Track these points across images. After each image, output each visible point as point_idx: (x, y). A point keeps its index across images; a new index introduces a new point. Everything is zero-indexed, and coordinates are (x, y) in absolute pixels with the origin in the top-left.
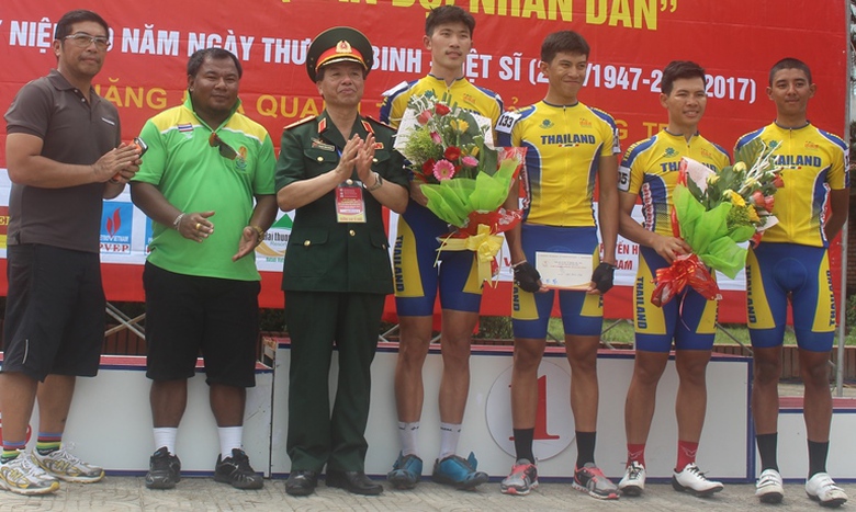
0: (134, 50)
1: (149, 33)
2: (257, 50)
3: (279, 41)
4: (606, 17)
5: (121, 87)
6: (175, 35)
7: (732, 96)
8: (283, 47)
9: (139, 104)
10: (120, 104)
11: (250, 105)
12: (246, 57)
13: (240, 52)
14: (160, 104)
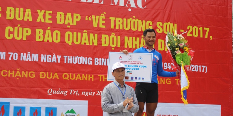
0: (24, 60)
1: (29, 55)
2: (62, 60)
3: (69, 57)
4: (164, 48)
5: (21, 71)
6: (37, 55)
7: (200, 71)
8: (70, 58)
9: (26, 76)
10: (20, 77)
11: (60, 76)
12: (59, 62)
13: (57, 60)
14: (33, 76)
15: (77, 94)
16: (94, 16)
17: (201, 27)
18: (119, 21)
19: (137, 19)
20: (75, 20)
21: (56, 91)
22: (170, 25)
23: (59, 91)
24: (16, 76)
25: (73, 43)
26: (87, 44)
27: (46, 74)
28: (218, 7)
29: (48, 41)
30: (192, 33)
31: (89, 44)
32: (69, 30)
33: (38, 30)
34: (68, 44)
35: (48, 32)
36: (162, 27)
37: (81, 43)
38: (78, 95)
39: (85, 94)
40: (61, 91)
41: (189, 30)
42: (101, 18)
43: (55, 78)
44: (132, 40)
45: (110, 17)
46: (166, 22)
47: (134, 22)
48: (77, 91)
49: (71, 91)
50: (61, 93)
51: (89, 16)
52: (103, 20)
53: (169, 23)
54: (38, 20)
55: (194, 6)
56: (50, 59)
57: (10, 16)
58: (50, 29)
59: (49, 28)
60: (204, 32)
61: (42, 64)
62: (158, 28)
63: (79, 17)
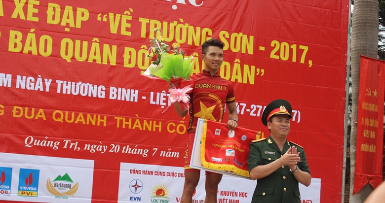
2: (53, 87)
3: (65, 82)
4: (229, 77)
6: (9, 76)
8: (67, 85)
11: (49, 115)
12: (47, 90)
13: (44, 87)
14: (1, 112)
15: (75, 148)
16: (113, 14)
17: (295, 44)
18: (156, 26)
19: (186, 24)
20: (80, 19)
21: (39, 141)
22: (242, 38)
23: (45, 142)
25: (73, 58)
26: (97, 62)
27: (24, 110)
28: (326, 11)
29: (30, 53)
30: (278, 53)
31: (102, 62)
32: (67, 35)
33: (12, 33)
34: (66, 60)
35: (31, 36)
36: (229, 40)
37: (87, 60)
38: (77, 149)
39: (90, 150)
40: (49, 142)
41: (273, 48)
42: (125, 18)
43: (39, 118)
45: (140, 18)
46: (236, 32)
47: (181, 29)
48: (77, 142)
49: (65, 142)
50: (48, 146)
51: (103, 14)
52: (128, 21)
53: (241, 34)
54: (14, 16)
55: (285, 8)
56: (33, 84)
58: (34, 32)
59: (32, 30)
60: (300, 52)
61: (18, 93)
63: (87, 14)
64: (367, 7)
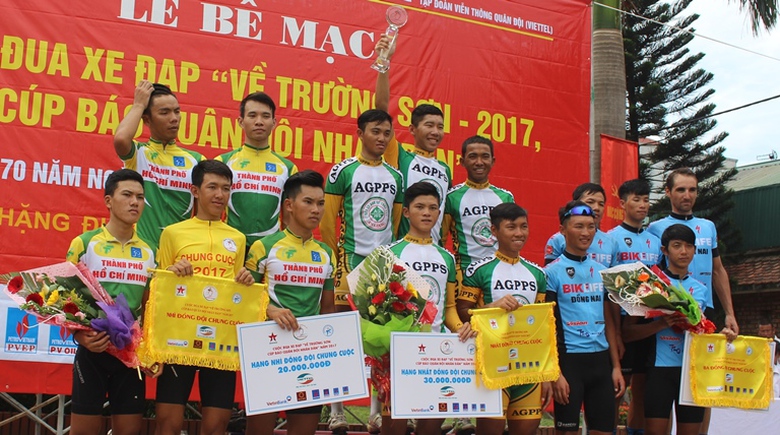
0: (43, 181)
1: (56, 167)
5: (31, 211)
6: (78, 169)
9: (46, 226)
10: (30, 226)
14: (64, 226)
16: (236, 71)
17: (514, 116)
18: (302, 88)
19: (348, 86)
20: (185, 79)
24: (17, 225)
26: (212, 146)
28: (557, 66)
29: (109, 132)
30: (489, 130)
31: (220, 145)
33: (82, 103)
35: (111, 107)
37: (197, 142)
41: (482, 123)
42: (254, 77)
44: (334, 142)
45: (277, 77)
47: (341, 93)
51: (221, 71)
52: (259, 82)
54: (86, 76)
55: (497, 61)
57: (12, 61)
58: (115, 101)
59: (113, 97)
60: (521, 129)
61: (91, 195)
62: (402, 114)
63: (196, 71)
64: (608, 61)
